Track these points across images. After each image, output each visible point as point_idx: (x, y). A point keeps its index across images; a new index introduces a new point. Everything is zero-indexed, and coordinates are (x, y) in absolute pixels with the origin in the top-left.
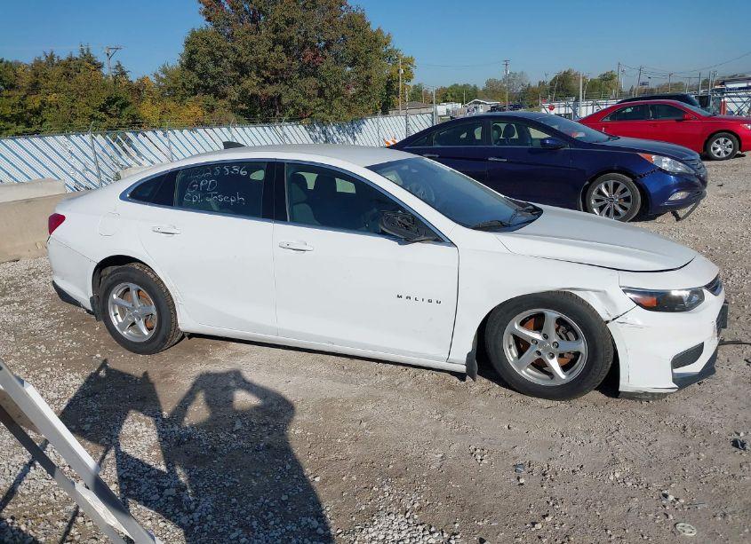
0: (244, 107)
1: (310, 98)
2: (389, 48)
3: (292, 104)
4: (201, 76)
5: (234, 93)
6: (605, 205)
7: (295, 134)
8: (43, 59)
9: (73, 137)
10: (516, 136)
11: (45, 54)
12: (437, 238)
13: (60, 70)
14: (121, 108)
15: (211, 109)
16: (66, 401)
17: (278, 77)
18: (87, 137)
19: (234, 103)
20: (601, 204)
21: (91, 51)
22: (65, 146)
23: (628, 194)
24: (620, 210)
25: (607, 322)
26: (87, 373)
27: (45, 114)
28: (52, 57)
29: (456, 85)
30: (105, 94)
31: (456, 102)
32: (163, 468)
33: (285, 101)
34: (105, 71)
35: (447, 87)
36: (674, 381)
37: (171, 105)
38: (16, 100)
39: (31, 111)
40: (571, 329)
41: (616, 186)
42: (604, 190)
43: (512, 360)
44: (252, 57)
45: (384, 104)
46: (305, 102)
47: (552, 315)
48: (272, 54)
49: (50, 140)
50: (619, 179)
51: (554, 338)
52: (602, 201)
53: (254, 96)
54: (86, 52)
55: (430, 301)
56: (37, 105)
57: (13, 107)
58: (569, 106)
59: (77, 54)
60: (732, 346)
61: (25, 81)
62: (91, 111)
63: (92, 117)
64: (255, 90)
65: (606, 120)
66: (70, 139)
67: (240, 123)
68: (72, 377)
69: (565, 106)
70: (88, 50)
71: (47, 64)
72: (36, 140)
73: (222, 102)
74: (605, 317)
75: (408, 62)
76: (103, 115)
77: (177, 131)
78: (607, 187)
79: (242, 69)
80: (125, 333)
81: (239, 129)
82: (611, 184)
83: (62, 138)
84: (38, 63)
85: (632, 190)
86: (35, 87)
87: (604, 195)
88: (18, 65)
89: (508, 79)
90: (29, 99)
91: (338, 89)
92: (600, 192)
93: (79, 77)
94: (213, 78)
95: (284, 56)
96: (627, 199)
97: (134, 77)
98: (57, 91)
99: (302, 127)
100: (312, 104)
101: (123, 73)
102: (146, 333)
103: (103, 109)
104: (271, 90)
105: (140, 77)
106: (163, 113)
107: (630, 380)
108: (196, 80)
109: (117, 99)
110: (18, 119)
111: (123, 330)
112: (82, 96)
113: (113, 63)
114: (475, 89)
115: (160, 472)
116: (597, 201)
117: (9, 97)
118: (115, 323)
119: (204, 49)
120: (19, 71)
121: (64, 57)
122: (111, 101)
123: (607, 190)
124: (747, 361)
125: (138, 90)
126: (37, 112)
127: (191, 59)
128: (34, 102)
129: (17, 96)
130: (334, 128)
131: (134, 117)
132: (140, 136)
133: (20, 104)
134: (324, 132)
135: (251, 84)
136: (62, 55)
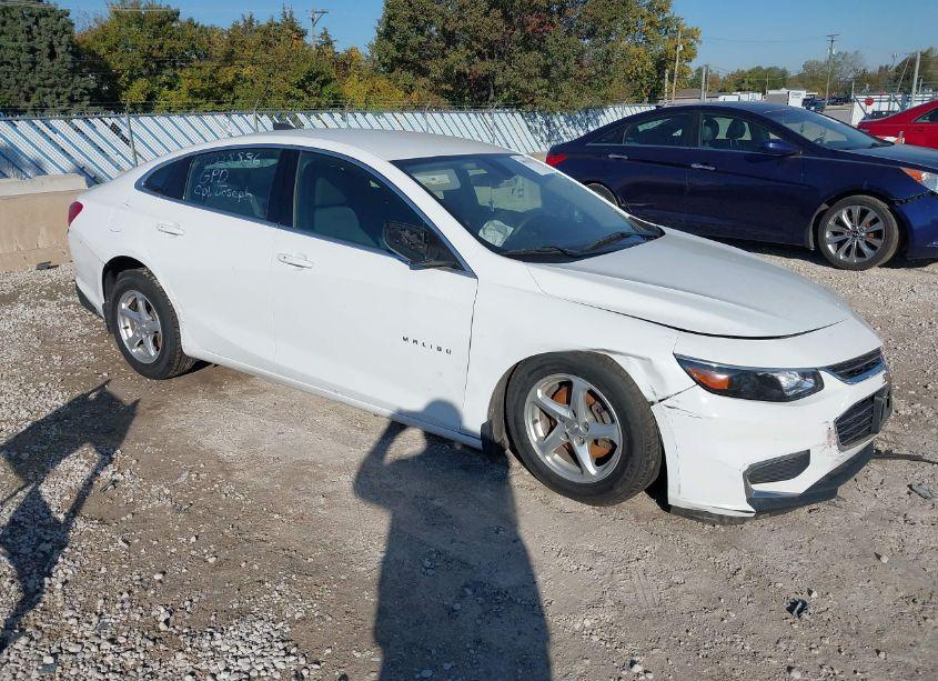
0: (449, 87)
1: (529, 77)
2: (666, 15)
3: (508, 86)
4: (399, 47)
5: (436, 68)
6: (846, 240)
7: (508, 125)
8: (241, 24)
9: (235, 117)
10: (747, 137)
11: (243, 18)
12: (455, 263)
13: (259, 36)
14: (322, 86)
15: (409, 90)
16: (29, 423)
17: (492, 51)
18: (251, 118)
19: (437, 82)
20: (839, 238)
21: (295, 16)
22: (225, 128)
23: (879, 226)
24: (865, 249)
25: (652, 403)
26: (77, 393)
27: (238, 91)
28: (251, 19)
29: (759, 68)
30: (306, 67)
31: (754, 91)
32: (61, 517)
33: (499, 81)
34: (308, 40)
35: (746, 70)
36: (750, 501)
37: (382, 82)
38: (207, 72)
39: (223, 86)
40: (605, 408)
41: (864, 213)
42: (845, 219)
43: (536, 439)
44: (461, 24)
45: (653, 90)
46: (523, 84)
47: (581, 386)
48: (487, 19)
49: (208, 119)
50: (869, 204)
51: (586, 417)
52: (842, 234)
53: (461, 75)
54: (288, 17)
55: (439, 349)
56: (230, 79)
57: (204, 80)
58: (896, 100)
59: (278, 19)
60: (905, 462)
61: (219, 50)
62: (288, 88)
63: (289, 96)
64: (463, 67)
65: (921, 120)
66: (231, 120)
67: (438, 109)
68: (60, 395)
69: (889, 100)
70: (291, 13)
71: (244, 31)
72: (193, 119)
73: (423, 81)
74: (649, 396)
75: (691, 34)
76: (301, 93)
77: (359, 115)
78: (850, 214)
79: (450, 38)
80: (134, 351)
81: (437, 115)
82: (856, 211)
83: (222, 118)
84: (236, 27)
85: (886, 222)
86: (229, 58)
87: (844, 225)
88: (213, 29)
89: (833, 62)
90: (223, 70)
91: (568, 68)
92: (840, 222)
93: (280, 48)
94: (413, 50)
95: (500, 23)
96: (878, 234)
97: (340, 48)
98: (254, 63)
99: (518, 115)
100: (532, 87)
101: (329, 43)
102: (153, 353)
103: (301, 86)
104: (482, 67)
105: (348, 47)
106: (370, 92)
107: (681, 491)
108: (395, 53)
109: (318, 74)
110: (208, 95)
111: (132, 347)
112: (281, 70)
113: (319, 30)
114: (784, 73)
115: (57, 521)
116: (835, 234)
117: (200, 68)
118: (125, 338)
119: (406, 13)
120: (214, 38)
121: (264, 22)
122: (311, 77)
123: (851, 220)
124: (910, 486)
125: (345, 64)
126: (229, 88)
127: (389, 26)
128: (227, 75)
129: (209, 66)
130: (562, 118)
131: (335, 97)
132: (313, 117)
133: (211, 77)
134: (548, 124)
135: (458, 58)
136: (262, 19)
